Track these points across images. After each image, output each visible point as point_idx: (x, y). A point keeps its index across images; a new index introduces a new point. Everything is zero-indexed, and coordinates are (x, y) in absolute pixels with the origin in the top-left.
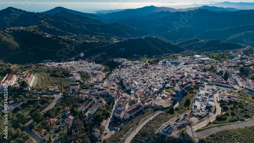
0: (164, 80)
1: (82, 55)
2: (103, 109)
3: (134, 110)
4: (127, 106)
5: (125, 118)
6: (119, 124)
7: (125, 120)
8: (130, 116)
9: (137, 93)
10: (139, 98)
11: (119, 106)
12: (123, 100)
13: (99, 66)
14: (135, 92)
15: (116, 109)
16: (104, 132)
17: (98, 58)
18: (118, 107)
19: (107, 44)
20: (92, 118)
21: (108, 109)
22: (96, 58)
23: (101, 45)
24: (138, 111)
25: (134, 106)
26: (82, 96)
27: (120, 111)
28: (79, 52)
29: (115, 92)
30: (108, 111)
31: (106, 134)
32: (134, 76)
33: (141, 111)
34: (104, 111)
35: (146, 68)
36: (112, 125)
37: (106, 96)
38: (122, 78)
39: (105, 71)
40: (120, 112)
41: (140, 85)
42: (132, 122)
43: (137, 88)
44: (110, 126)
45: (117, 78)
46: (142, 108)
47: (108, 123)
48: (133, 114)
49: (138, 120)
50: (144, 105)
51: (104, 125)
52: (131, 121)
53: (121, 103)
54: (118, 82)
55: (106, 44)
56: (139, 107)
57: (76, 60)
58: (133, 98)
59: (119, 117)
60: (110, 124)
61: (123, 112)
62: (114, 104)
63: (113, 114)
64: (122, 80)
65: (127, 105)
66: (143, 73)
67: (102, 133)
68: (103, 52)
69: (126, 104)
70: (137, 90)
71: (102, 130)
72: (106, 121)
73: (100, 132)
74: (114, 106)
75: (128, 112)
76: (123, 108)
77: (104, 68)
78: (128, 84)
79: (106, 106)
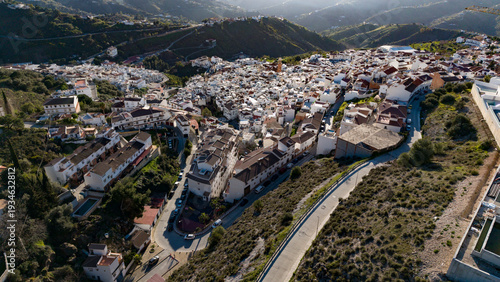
0: (338, 82)
1: (113, 52)
2: (147, 169)
3: (258, 167)
4: (232, 159)
5: (229, 196)
6: (207, 221)
7: (229, 205)
8: (247, 190)
9: (257, 125)
10: (269, 135)
11: (206, 156)
12: (219, 138)
13: (154, 73)
14: (252, 124)
15: (194, 166)
16: (145, 258)
17: (154, 59)
18: (202, 159)
19: (175, 29)
20: (97, 205)
21: (168, 170)
22: (147, 61)
23: (160, 32)
24: (272, 169)
25: (256, 156)
26: (73, 131)
27: (207, 173)
28: (106, 47)
29: (193, 122)
30: (167, 177)
31: (153, 264)
32: (243, 86)
33: (283, 170)
34: (150, 175)
35: (275, 70)
36: (179, 225)
37: (162, 132)
38: (212, 92)
39: (168, 85)
40: (207, 176)
41: (264, 106)
42: (257, 213)
43: (255, 113)
44: (170, 229)
45: (200, 94)
46: (284, 160)
47: (166, 216)
48: (257, 180)
49: (281, 201)
50: (290, 151)
51: (146, 227)
52: (252, 209)
53: (213, 149)
54: (202, 102)
55: (171, 29)
56: (274, 156)
57: (97, 63)
58: (247, 136)
59: (207, 194)
60: (171, 221)
61: (218, 178)
62: (187, 154)
63: (186, 187)
64: (213, 98)
65: (232, 153)
66: (267, 79)
67: (138, 262)
68: (164, 48)
69: (230, 149)
70: (256, 118)
71: (134, 250)
72: (156, 211)
73: (126, 260)
74: (189, 160)
75: (236, 176)
76: (218, 162)
77: (166, 80)
78: (230, 105)
79: (160, 161)
